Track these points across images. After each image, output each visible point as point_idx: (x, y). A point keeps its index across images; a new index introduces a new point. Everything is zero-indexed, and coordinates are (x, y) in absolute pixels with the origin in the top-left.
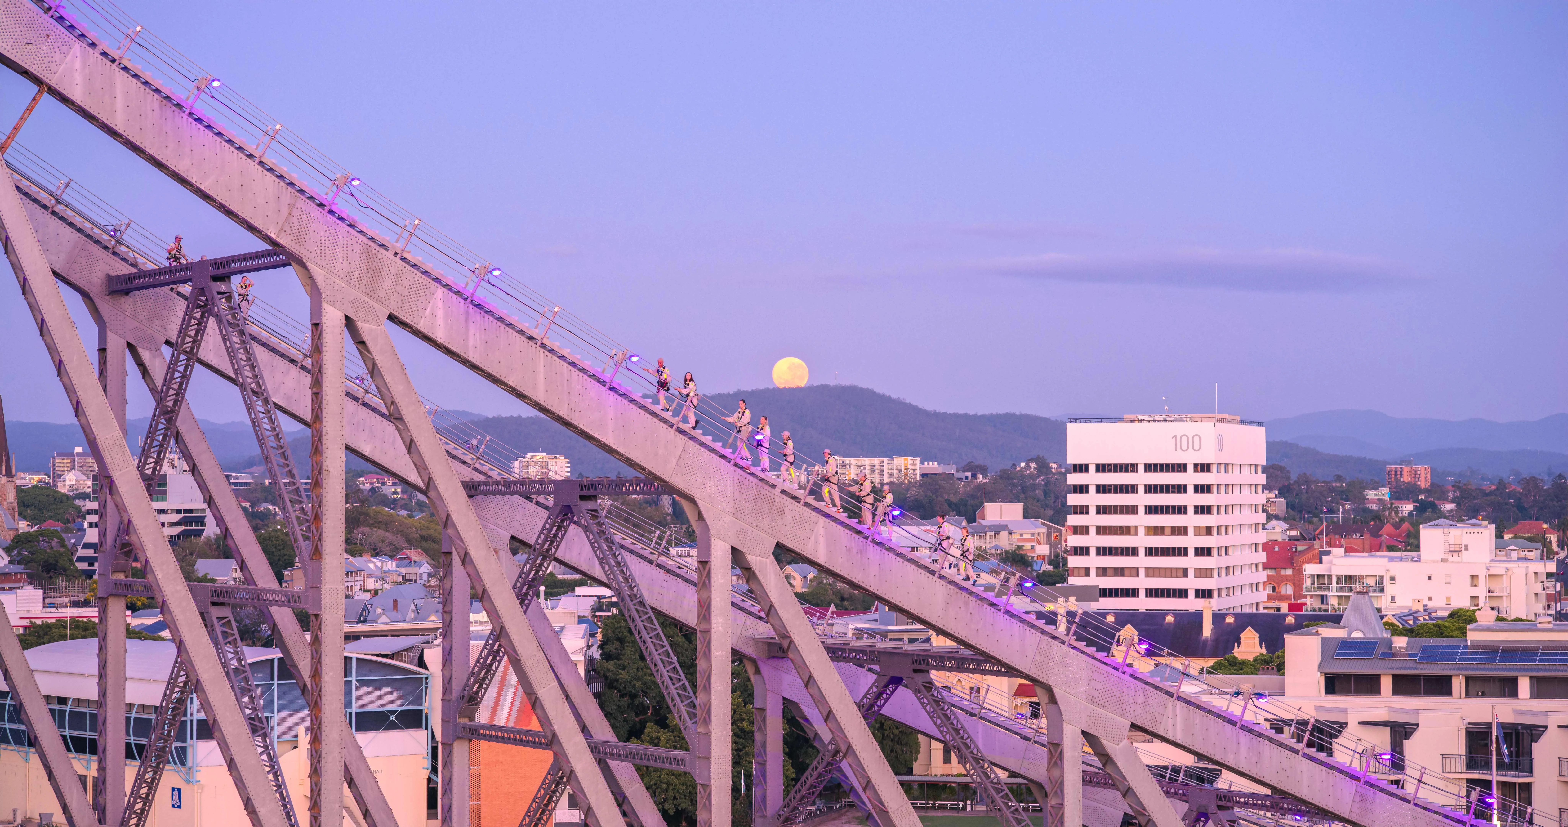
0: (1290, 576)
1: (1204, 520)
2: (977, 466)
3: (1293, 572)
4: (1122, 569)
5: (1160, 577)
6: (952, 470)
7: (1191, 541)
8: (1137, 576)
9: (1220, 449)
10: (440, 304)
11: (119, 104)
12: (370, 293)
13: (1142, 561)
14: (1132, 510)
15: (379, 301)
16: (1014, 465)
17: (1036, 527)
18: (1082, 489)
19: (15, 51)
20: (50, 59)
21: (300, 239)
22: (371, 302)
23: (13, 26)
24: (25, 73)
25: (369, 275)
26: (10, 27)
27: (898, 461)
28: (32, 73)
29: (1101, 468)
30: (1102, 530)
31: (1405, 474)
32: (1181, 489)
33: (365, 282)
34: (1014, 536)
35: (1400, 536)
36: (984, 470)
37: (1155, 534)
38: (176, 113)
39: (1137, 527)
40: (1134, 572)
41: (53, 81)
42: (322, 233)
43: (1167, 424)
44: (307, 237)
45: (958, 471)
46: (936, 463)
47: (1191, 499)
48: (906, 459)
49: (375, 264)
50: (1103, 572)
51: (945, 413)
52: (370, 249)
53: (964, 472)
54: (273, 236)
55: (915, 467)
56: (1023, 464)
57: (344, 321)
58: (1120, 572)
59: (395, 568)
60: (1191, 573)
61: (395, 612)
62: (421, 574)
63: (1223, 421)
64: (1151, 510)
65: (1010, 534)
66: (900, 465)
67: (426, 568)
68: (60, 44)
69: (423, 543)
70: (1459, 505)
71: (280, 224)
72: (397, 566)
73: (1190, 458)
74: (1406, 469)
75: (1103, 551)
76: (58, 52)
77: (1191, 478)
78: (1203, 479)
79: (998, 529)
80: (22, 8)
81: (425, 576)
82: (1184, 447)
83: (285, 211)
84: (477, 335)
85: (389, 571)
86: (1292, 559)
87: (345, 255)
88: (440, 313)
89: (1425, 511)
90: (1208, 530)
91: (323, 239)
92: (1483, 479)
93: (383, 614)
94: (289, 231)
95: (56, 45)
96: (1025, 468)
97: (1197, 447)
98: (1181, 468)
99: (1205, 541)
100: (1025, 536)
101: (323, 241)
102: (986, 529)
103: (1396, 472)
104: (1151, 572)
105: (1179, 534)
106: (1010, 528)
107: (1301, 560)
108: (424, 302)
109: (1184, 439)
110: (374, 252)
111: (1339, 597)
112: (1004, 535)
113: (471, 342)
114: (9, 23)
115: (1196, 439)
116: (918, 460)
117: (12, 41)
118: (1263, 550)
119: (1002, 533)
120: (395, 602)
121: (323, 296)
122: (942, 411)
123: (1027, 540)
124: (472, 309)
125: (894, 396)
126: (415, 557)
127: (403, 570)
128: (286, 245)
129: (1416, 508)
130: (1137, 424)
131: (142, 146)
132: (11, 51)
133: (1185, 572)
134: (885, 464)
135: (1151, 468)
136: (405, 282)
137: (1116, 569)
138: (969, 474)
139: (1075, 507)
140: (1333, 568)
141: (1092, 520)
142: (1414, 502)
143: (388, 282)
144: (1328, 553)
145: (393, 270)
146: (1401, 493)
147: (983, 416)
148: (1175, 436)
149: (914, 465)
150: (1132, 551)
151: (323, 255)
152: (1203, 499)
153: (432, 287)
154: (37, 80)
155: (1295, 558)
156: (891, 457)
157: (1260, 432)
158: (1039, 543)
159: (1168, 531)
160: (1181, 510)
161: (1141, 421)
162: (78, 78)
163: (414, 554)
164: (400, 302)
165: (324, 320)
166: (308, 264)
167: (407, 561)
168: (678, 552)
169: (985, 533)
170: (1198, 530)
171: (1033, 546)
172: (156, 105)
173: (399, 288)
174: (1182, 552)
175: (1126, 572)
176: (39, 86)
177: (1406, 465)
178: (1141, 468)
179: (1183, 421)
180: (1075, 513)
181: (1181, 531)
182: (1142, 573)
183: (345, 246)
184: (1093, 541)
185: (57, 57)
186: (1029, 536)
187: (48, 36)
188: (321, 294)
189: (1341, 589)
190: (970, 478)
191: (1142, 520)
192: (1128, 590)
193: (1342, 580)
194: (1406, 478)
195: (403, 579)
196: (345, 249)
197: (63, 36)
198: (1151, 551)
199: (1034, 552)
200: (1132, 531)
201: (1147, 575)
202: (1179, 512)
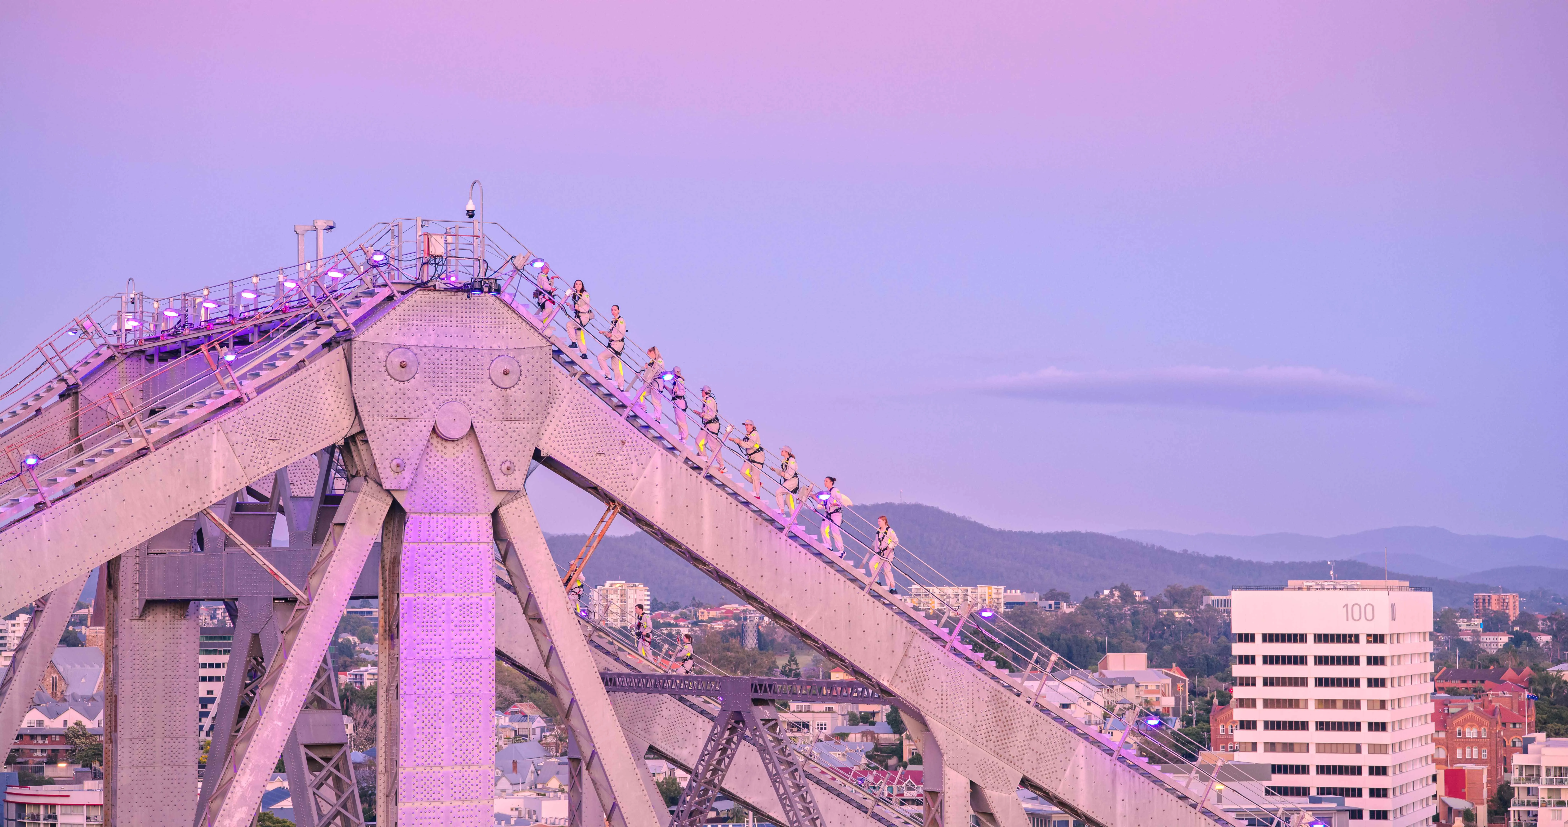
0: (1442, 739)
1: (1378, 693)
2: (1059, 594)
3: (1446, 735)
4: (1292, 744)
5: (1331, 752)
6: (1035, 598)
7: (1364, 715)
8: (1308, 751)
9: (1394, 619)
10: (1082, 762)
11: (707, 526)
12: (1001, 752)
13: (1312, 736)
14: (1301, 682)
15: (1010, 762)
16: (1097, 592)
17: (1161, 678)
18: (1249, 660)
19: (584, 463)
20: (626, 472)
21: (917, 688)
22: (1001, 764)
23: (582, 432)
24: (595, 490)
25: (999, 729)
26: (578, 433)
27: (982, 589)
28: (603, 490)
29: (1269, 638)
30: (1269, 703)
31: (1493, 601)
32: (1354, 661)
33: (993, 738)
34: (1140, 688)
35: (1522, 681)
36: (1066, 598)
37: (1327, 707)
38: (773, 534)
39: (1307, 700)
40: (1304, 748)
41: (629, 500)
42: (943, 678)
43: (1337, 592)
44: (926, 684)
45: (1041, 599)
46: (1019, 591)
47: (1363, 671)
48: (991, 589)
49: (1005, 714)
50: (1271, 747)
51: (1010, 532)
52: (999, 696)
53: (1047, 599)
54: (886, 683)
55: (999, 596)
56: (1106, 592)
57: (969, 790)
58: (1289, 747)
59: (507, 723)
60: (1365, 749)
61: (514, 774)
62: (534, 729)
63: (1395, 589)
64: (1321, 682)
65: (1137, 687)
66: (984, 594)
67: (539, 723)
68: (637, 453)
69: (533, 694)
70: (1555, 636)
71: (895, 667)
72: (510, 721)
73: (1363, 629)
74: (1494, 597)
75: (1271, 725)
76: (635, 463)
77: (1363, 649)
78: (1377, 650)
79: (1125, 682)
80: (593, 408)
81: (538, 731)
82: (1356, 616)
83: (900, 652)
84: (1126, 800)
85: (503, 727)
86: (1444, 721)
87: (970, 705)
88: (1082, 774)
89: (1521, 643)
90: (1383, 704)
91: (944, 684)
92: (1555, 600)
93: (503, 776)
94: (904, 677)
95: (632, 454)
96: (1108, 596)
97: (1369, 617)
98: (1354, 638)
99: (1378, 716)
100: (1149, 688)
101: (944, 688)
102: (1114, 683)
103: (1484, 600)
104: (1322, 747)
105: (1352, 708)
106: (1137, 680)
107: (1454, 722)
108: (1063, 760)
109: (1356, 608)
110: (1004, 699)
111: (1549, 789)
112: (1131, 687)
113: (1119, 809)
114: (577, 428)
115: (1369, 608)
116: (1003, 588)
117: (580, 451)
118: (1432, 721)
119: (1129, 686)
120: (515, 763)
121: (945, 758)
122: (1007, 529)
123: (1152, 692)
124: (1120, 768)
125: (959, 514)
126: (527, 711)
127: (516, 725)
128: (902, 695)
129: (1511, 640)
130: (1304, 592)
131: (733, 577)
132: (579, 464)
133: (1358, 749)
134: (969, 593)
135: (1321, 638)
136: (1042, 736)
137: (1284, 744)
138: (1052, 602)
139: (1241, 678)
140: (1543, 758)
141: (1259, 692)
142: (1509, 633)
143: (1021, 737)
144: (1532, 740)
145: (1027, 722)
146: (1494, 624)
147: (1048, 535)
148: (1347, 605)
149: (998, 593)
150: (1302, 726)
151: (944, 705)
152: (1377, 672)
153: (1073, 740)
154: (607, 498)
155: (1448, 721)
156: (975, 585)
157: (1427, 598)
158: (1164, 694)
159: (1340, 704)
160: (1354, 683)
161: (1309, 588)
162: (659, 494)
163: (526, 708)
164: (1035, 761)
165: (946, 789)
166: (927, 718)
167: (520, 715)
168: (798, 707)
169: (1112, 687)
170: (1372, 704)
171: (1158, 699)
172: (750, 524)
173: (1034, 744)
174: (1355, 726)
175: (1296, 748)
176: (608, 503)
177: (1494, 593)
178: (1310, 638)
179: (1354, 589)
180: (1241, 684)
181: (1354, 704)
182: (1312, 748)
183: (970, 693)
184: (1260, 714)
185: (634, 469)
186: (1154, 688)
187: (623, 443)
188: (942, 755)
189: (1551, 782)
190: (1053, 606)
191: (1312, 693)
192: (1298, 767)
193: (1552, 772)
194: (1494, 606)
195: (516, 734)
196: (970, 697)
197: (642, 442)
198: (1322, 726)
199: (1159, 704)
200: (1302, 704)
201: (1318, 751)
202: (1351, 685)
